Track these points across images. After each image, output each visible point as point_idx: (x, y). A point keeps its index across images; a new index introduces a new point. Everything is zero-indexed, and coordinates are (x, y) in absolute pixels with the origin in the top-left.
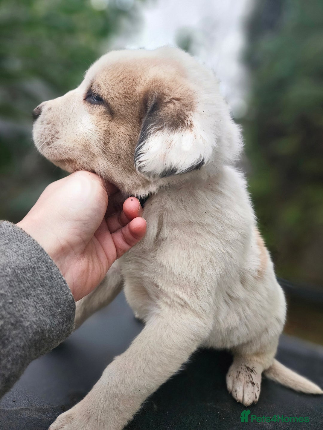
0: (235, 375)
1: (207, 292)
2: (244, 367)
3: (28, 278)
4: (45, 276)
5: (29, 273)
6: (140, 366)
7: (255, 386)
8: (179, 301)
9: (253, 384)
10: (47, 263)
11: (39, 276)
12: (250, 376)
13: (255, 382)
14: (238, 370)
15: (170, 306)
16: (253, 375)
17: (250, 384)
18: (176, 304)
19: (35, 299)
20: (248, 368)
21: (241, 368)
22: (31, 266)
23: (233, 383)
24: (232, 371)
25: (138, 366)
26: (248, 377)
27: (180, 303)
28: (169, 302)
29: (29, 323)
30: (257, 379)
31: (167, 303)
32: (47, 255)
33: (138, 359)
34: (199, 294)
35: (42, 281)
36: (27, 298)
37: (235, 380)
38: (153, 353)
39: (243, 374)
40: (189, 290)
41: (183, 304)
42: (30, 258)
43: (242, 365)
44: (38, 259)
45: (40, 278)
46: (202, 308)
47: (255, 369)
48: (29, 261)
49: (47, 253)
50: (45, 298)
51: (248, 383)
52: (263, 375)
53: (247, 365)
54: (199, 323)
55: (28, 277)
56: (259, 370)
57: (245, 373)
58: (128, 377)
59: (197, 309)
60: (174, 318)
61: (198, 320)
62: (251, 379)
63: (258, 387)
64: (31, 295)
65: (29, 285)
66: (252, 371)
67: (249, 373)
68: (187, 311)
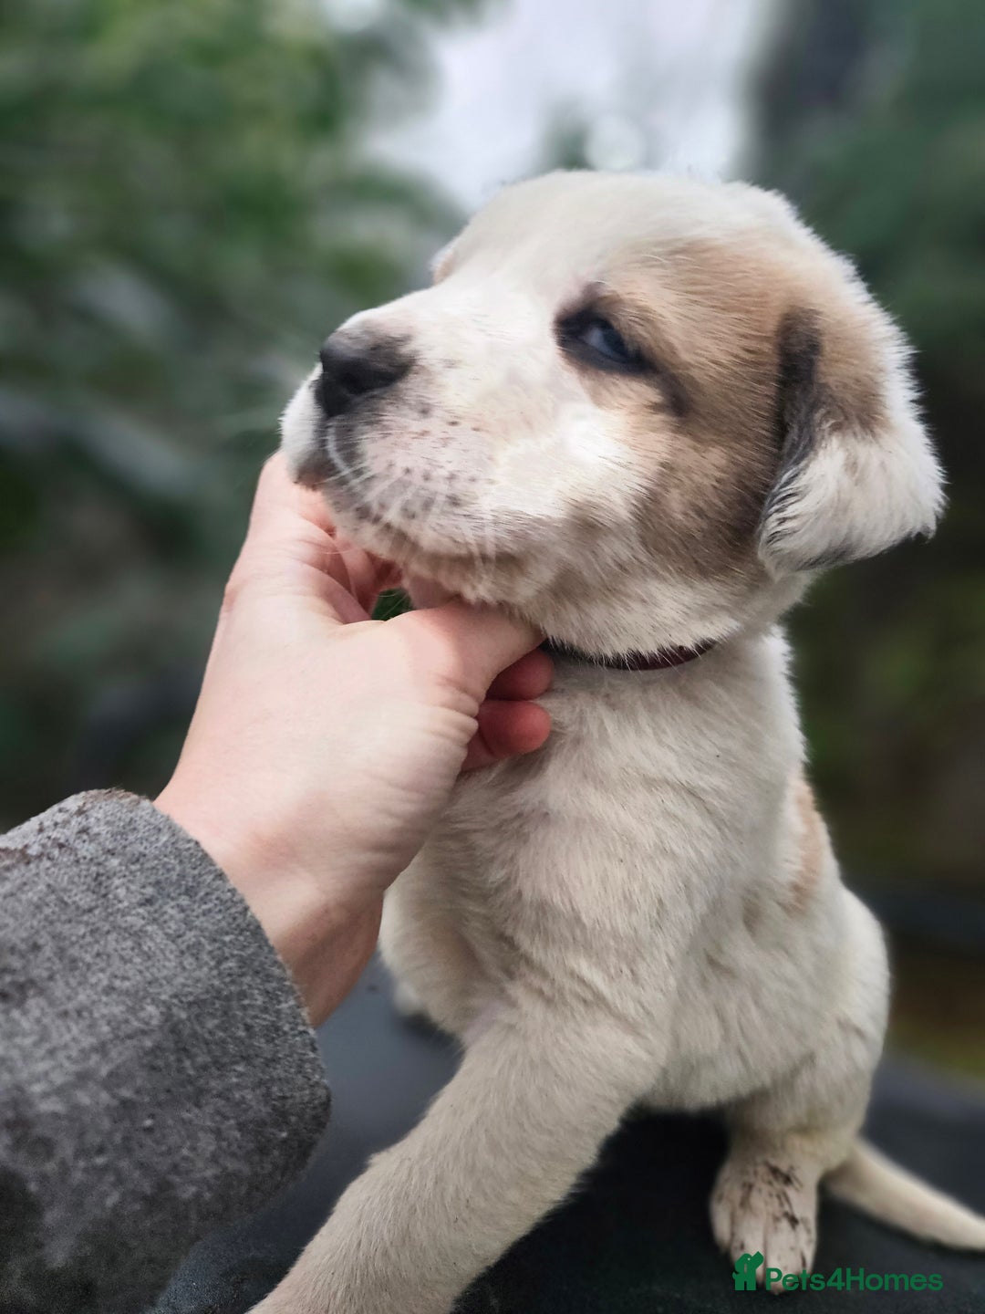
0: (737, 1194)
1: (666, 963)
2: (762, 1170)
3: (207, 1036)
4: (258, 1024)
5: (213, 1015)
6: (457, 1189)
7: (800, 1227)
8: (579, 989)
9: (794, 1221)
10: (268, 978)
11: (241, 1026)
12: (783, 1198)
13: (798, 1215)
14: (746, 1178)
15: (549, 1001)
16: (791, 1192)
17: (785, 1224)
18: (568, 997)
19: (221, 1103)
20: (775, 1171)
21: (756, 1173)
22: (219, 991)
23: (733, 1221)
24: (728, 1183)
25: (451, 1189)
26: (776, 1201)
27: (582, 994)
28: (546, 988)
29: (193, 1189)
30: (805, 1206)
31: (541, 993)
32: (271, 950)
33: (450, 1167)
34: (642, 969)
35: (247, 1041)
36: (198, 1105)
37: (739, 1212)
38: (494, 1147)
39: (760, 1191)
40: (612, 960)
41: (589, 997)
42: (219, 963)
43: (756, 1164)
44: (243, 962)
45: (242, 1033)
46: (643, 1007)
47: (798, 1174)
48: (215, 972)
49: (271, 942)
50: (249, 1097)
51: (776, 1219)
52: (823, 1188)
53: (773, 1162)
54: (634, 1051)
55: (210, 1032)
56: (809, 1175)
57: (765, 1188)
58: (419, 1224)
59: (631, 1009)
60: (562, 1041)
61: (629, 1042)
62: (787, 1208)
63: (808, 1231)
64: (209, 1091)
65: (208, 1059)
66: (788, 1180)
67: (778, 1186)
68: (600, 1015)
